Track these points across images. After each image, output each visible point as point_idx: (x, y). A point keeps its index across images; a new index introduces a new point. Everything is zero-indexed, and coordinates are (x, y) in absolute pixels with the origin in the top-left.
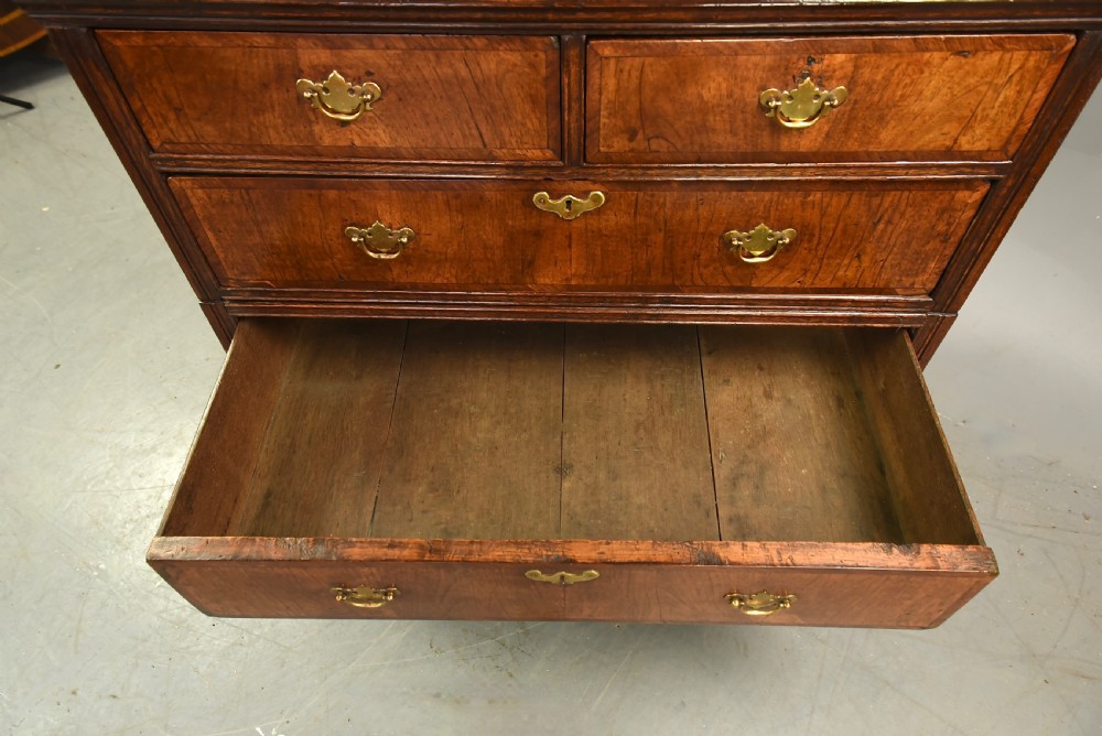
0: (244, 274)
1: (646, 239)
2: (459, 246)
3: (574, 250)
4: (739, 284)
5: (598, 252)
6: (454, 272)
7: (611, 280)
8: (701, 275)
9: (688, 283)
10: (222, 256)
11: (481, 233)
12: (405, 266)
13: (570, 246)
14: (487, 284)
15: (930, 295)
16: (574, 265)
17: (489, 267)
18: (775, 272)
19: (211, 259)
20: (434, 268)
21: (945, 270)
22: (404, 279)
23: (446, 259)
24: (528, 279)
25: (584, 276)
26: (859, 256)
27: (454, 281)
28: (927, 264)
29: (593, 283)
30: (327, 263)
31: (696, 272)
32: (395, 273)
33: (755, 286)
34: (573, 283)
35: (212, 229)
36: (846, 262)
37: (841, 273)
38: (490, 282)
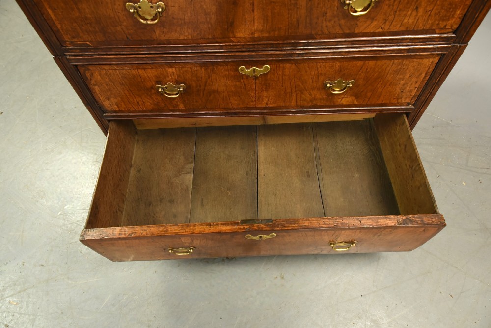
0: (74, 38)
1: (296, 4)
2: (191, 14)
3: (256, 13)
4: (347, 32)
5: (269, 14)
6: (189, 31)
7: (276, 33)
8: (326, 26)
9: (320, 33)
10: (59, 26)
11: (203, 4)
12: (162, 28)
13: (253, 11)
14: (209, 38)
15: (454, 33)
16: (256, 24)
17: (209, 27)
18: (369, 22)
19: (53, 28)
20: (178, 30)
21: (465, 15)
22: (162, 38)
23: (185, 23)
24: (231, 35)
25: (262, 31)
26: (417, 8)
27: (190, 37)
28: (455, 12)
29: (267, 35)
30: (119, 29)
31: (324, 25)
32: (157, 34)
33: (356, 32)
34: (256, 35)
35: (51, 7)
36: (409, 13)
37: (406, 21)
38: (210, 37)
